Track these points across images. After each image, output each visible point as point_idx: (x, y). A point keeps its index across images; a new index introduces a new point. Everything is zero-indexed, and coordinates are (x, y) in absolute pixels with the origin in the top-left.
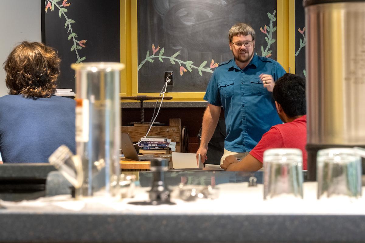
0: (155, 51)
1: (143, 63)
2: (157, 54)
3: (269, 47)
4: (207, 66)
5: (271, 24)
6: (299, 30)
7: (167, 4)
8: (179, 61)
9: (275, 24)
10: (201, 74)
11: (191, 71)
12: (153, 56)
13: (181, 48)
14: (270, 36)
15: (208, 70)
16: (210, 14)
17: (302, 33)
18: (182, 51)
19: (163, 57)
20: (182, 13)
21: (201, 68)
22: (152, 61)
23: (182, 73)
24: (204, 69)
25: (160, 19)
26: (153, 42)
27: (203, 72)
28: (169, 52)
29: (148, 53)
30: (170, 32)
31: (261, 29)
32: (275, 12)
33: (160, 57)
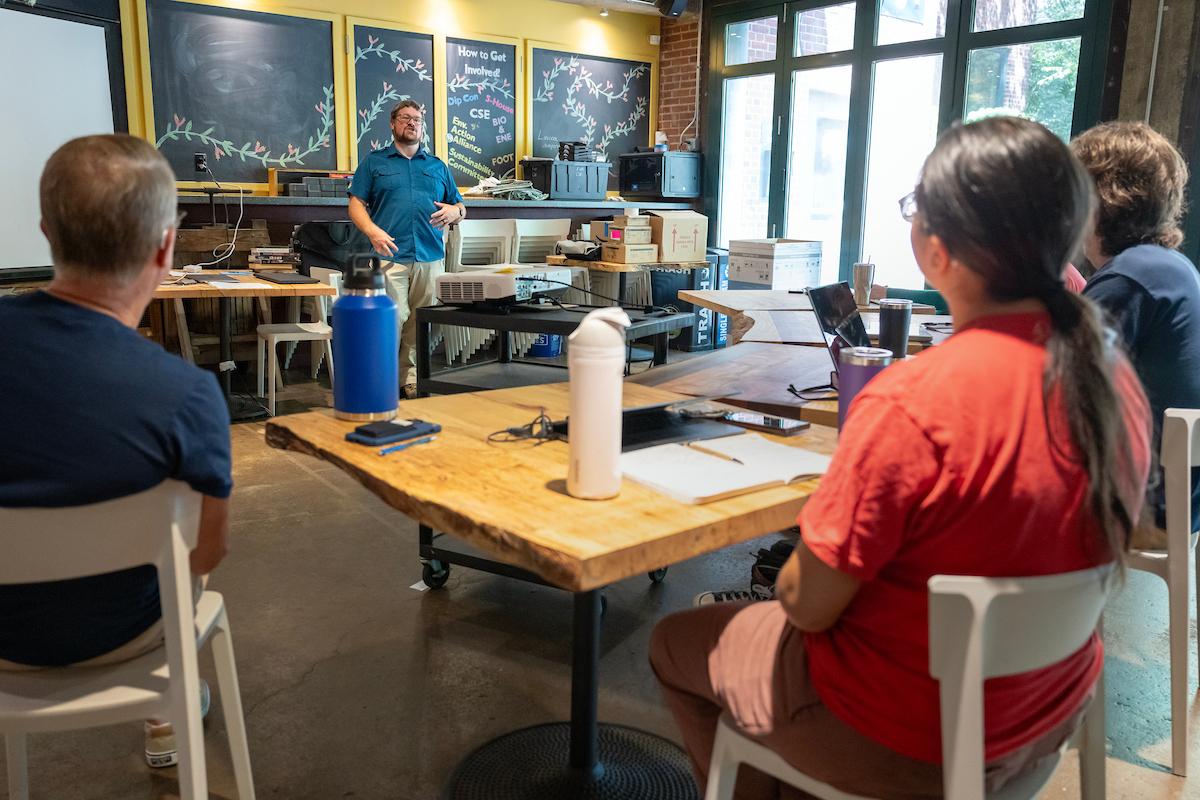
0: (179, 125)
1: (162, 140)
2: (183, 128)
3: (326, 130)
4: (252, 149)
5: (328, 101)
6: (360, 112)
7: (193, 60)
8: (213, 140)
9: (333, 102)
10: (243, 159)
11: (230, 154)
12: (177, 131)
13: (215, 122)
14: (327, 117)
15: (252, 154)
16: (252, 81)
17: (363, 115)
18: (217, 127)
19: (191, 133)
20: (214, 75)
21: (244, 152)
22: (176, 138)
23: (218, 157)
24: (247, 153)
25: (183, 80)
26: (176, 111)
27: (247, 157)
28: (199, 127)
29: (169, 126)
30: (199, 101)
31: (317, 107)
32: (331, 88)
33: (187, 133)
